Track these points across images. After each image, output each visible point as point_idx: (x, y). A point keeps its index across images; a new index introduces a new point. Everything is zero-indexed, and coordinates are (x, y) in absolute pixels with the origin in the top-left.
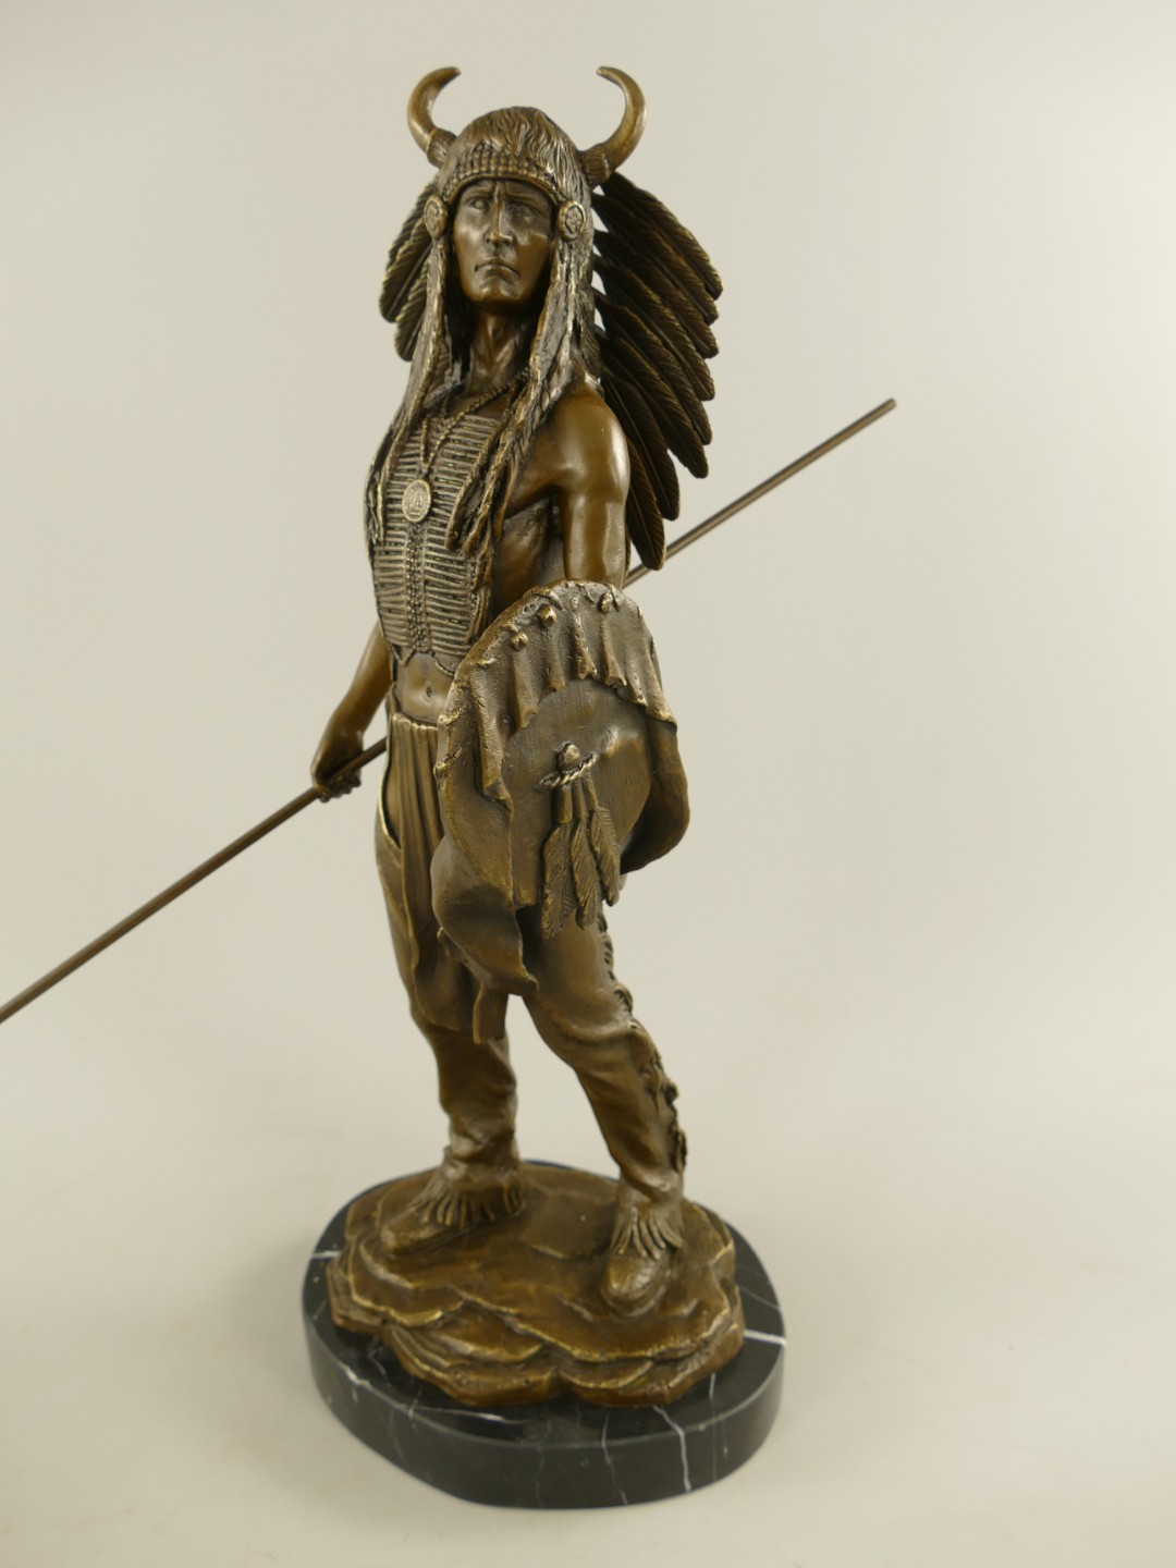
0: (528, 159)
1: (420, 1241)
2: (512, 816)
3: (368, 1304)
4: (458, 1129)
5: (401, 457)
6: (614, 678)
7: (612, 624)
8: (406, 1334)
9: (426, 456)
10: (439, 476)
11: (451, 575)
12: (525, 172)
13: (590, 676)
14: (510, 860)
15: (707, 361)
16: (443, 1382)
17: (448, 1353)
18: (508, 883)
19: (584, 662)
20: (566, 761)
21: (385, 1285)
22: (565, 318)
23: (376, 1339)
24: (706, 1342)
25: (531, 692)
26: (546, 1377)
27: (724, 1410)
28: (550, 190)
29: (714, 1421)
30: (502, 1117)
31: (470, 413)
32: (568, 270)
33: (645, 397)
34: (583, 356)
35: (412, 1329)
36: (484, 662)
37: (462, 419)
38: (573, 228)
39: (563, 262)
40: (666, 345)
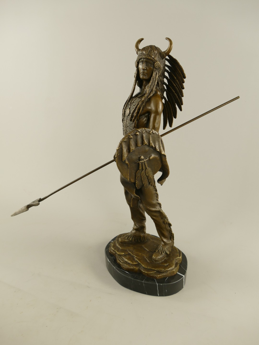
0: (149, 55)
1: (125, 241)
2: (129, 167)
3: (113, 249)
4: (135, 225)
5: (128, 105)
6: (151, 146)
7: (152, 136)
8: (118, 256)
9: (130, 105)
10: (131, 108)
11: (130, 125)
12: (148, 57)
13: (146, 145)
14: (129, 174)
15: (183, 90)
16: (121, 264)
17: (123, 260)
18: (128, 177)
19: (145, 142)
20: (141, 159)
21: (117, 247)
22: (155, 82)
23: (114, 256)
24: (167, 271)
25: (133, 146)
26: (137, 268)
27: (167, 283)
28: (153, 60)
29: (164, 284)
30: (142, 223)
31: (138, 98)
32: (156, 74)
33: (173, 96)
34: (159, 88)
35: (118, 255)
36: (124, 140)
37: (136, 99)
38: (157, 66)
39: (155, 72)
40: (177, 87)
